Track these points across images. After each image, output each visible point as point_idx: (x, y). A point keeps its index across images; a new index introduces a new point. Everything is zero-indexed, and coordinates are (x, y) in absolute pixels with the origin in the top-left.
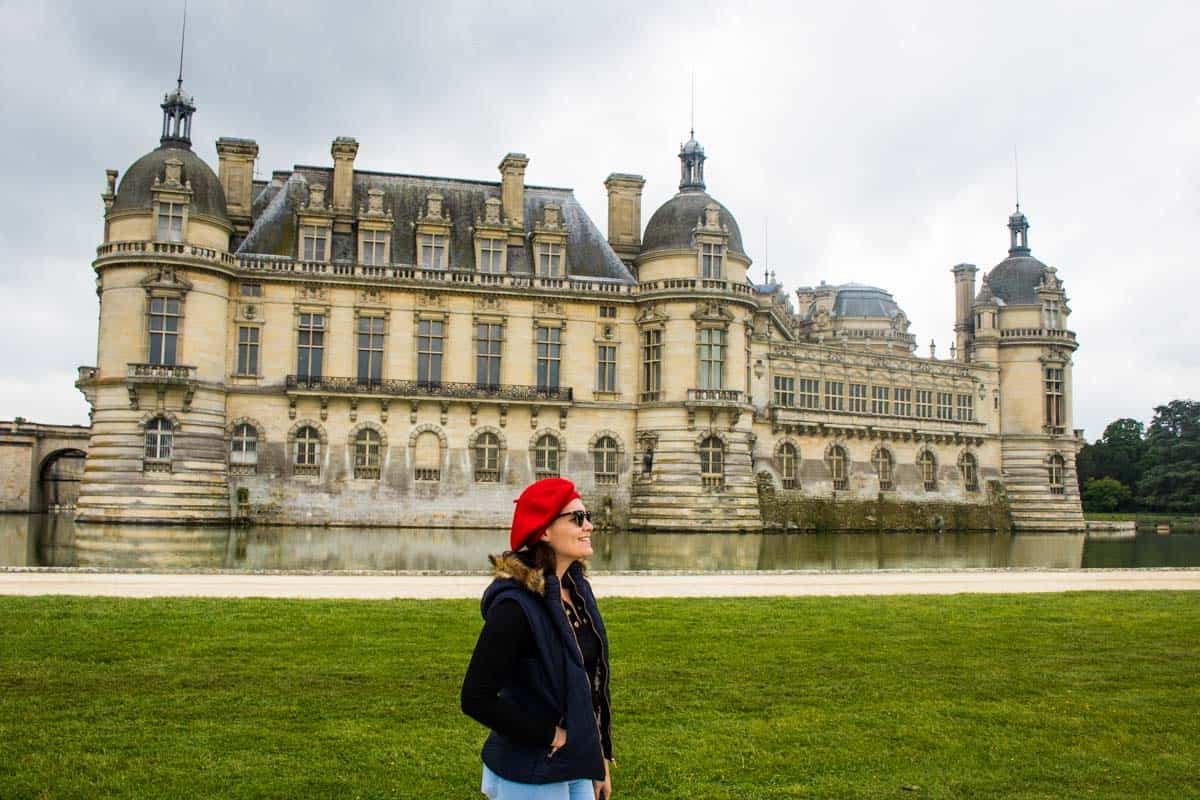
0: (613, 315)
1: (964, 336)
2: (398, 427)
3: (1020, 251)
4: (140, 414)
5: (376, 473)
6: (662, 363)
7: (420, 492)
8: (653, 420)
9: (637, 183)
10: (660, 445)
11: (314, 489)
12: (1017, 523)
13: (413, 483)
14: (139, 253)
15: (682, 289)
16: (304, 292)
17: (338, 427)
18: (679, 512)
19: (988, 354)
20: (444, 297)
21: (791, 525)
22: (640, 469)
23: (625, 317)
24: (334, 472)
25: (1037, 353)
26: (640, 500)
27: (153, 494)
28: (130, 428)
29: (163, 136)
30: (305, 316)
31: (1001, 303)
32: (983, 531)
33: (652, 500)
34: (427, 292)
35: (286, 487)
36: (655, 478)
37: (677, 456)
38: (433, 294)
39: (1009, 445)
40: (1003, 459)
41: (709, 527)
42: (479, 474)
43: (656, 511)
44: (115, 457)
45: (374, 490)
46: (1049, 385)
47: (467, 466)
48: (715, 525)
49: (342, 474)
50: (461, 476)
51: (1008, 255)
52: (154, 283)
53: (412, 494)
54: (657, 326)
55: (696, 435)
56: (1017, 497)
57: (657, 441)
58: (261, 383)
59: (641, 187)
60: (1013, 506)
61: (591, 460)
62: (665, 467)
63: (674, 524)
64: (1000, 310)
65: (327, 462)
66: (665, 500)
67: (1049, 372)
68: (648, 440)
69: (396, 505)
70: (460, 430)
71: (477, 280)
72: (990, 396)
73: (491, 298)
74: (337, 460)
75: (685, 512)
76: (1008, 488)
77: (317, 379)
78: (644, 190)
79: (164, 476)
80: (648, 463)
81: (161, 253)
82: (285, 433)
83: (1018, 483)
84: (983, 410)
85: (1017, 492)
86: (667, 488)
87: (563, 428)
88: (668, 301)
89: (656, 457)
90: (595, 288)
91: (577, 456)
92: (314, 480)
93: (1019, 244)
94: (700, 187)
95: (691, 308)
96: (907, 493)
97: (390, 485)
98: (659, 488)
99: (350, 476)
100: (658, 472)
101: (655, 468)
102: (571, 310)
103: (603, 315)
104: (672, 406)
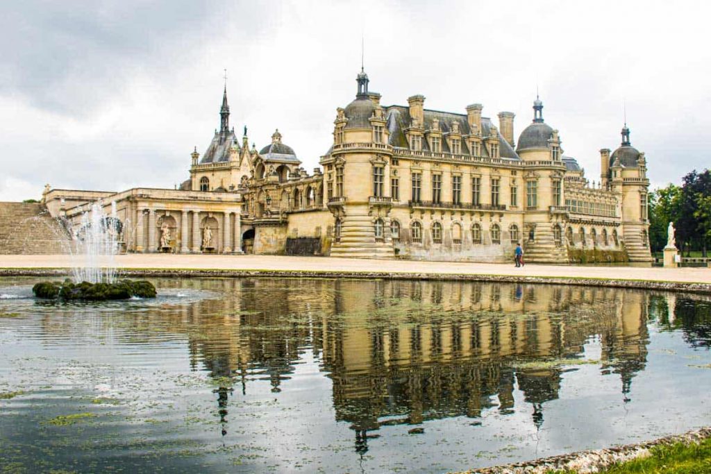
0: (515, 174)
1: (605, 180)
2: (447, 221)
3: (626, 144)
4: (372, 217)
5: (440, 241)
6: (538, 195)
7: (456, 248)
8: (533, 218)
9: (512, 116)
10: (537, 228)
11: (420, 248)
12: (631, 258)
13: (453, 245)
14: (369, 148)
15: (546, 165)
16: (413, 164)
17: (427, 221)
18: (547, 255)
19: (619, 188)
20: (461, 166)
21: (574, 260)
22: (527, 238)
23: (519, 174)
24: (427, 241)
25: (637, 188)
26: (528, 250)
27: (380, 252)
28: (369, 223)
29: (358, 93)
30: (414, 174)
31: (623, 166)
32: (621, 262)
33: (535, 250)
34: (455, 164)
35: (411, 247)
36: (536, 242)
37: (545, 233)
38: (457, 165)
39: (626, 226)
40: (624, 232)
41: (558, 261)
42: (475, 241)
43: (537, 255)
44: (364, 236)
45: (441, 248)
46: (642, 201)
47: (470, 238)
48: (561, 260)
49: (429, 242)
50: (468, 242)
51: (620, 145)
52: (375, 161)
53: (453, 250)
54: (535, 179)
55: (551, 224)
56: (630, 248)
57: (535, 226)
58: (400, 203)
59: (513, 118)
60: (629, 251)
61: (509, 234)
62: (540, 237)
63: (545, 260)
64: (623, 170)
65: (424, 237)
66: (540, 251)
67: (642, 196)
68: (532, 227)
69: (448, 254)
70: (467, 222)
71: (473, 159)
72: (620, 206)
73: (476, 167)
74: (427, 237)
75: (550, 255)
76: (626, 244)
77: (419, 201)
78: (515, 119)
79: (381, 244)
80: (531, 236)
81: (378, 148)
82: (408, 224)
83: (630, 242)
84: (618, 212)
85: (631, 246)
86: (541, 246)
87: (500, 221)
88: (539, 169)
89: (535, 233)
90: (511, 163)
91: (505, 233)
92: (420, 245)
93: (626, 140)
94: (542, 120)
95: (548, 173)
96: (601, 247)
97: (446, 246)
98: (538, 246)
99: (432, 242)
100: (537, 239)
101: (535, 238)
102: (502, 172)
103: (512, 174)
104: (542, 212)
